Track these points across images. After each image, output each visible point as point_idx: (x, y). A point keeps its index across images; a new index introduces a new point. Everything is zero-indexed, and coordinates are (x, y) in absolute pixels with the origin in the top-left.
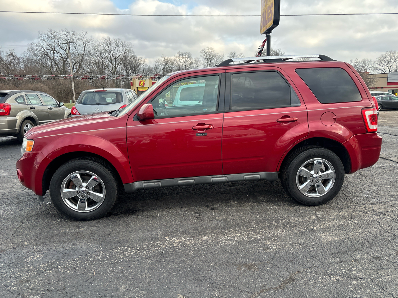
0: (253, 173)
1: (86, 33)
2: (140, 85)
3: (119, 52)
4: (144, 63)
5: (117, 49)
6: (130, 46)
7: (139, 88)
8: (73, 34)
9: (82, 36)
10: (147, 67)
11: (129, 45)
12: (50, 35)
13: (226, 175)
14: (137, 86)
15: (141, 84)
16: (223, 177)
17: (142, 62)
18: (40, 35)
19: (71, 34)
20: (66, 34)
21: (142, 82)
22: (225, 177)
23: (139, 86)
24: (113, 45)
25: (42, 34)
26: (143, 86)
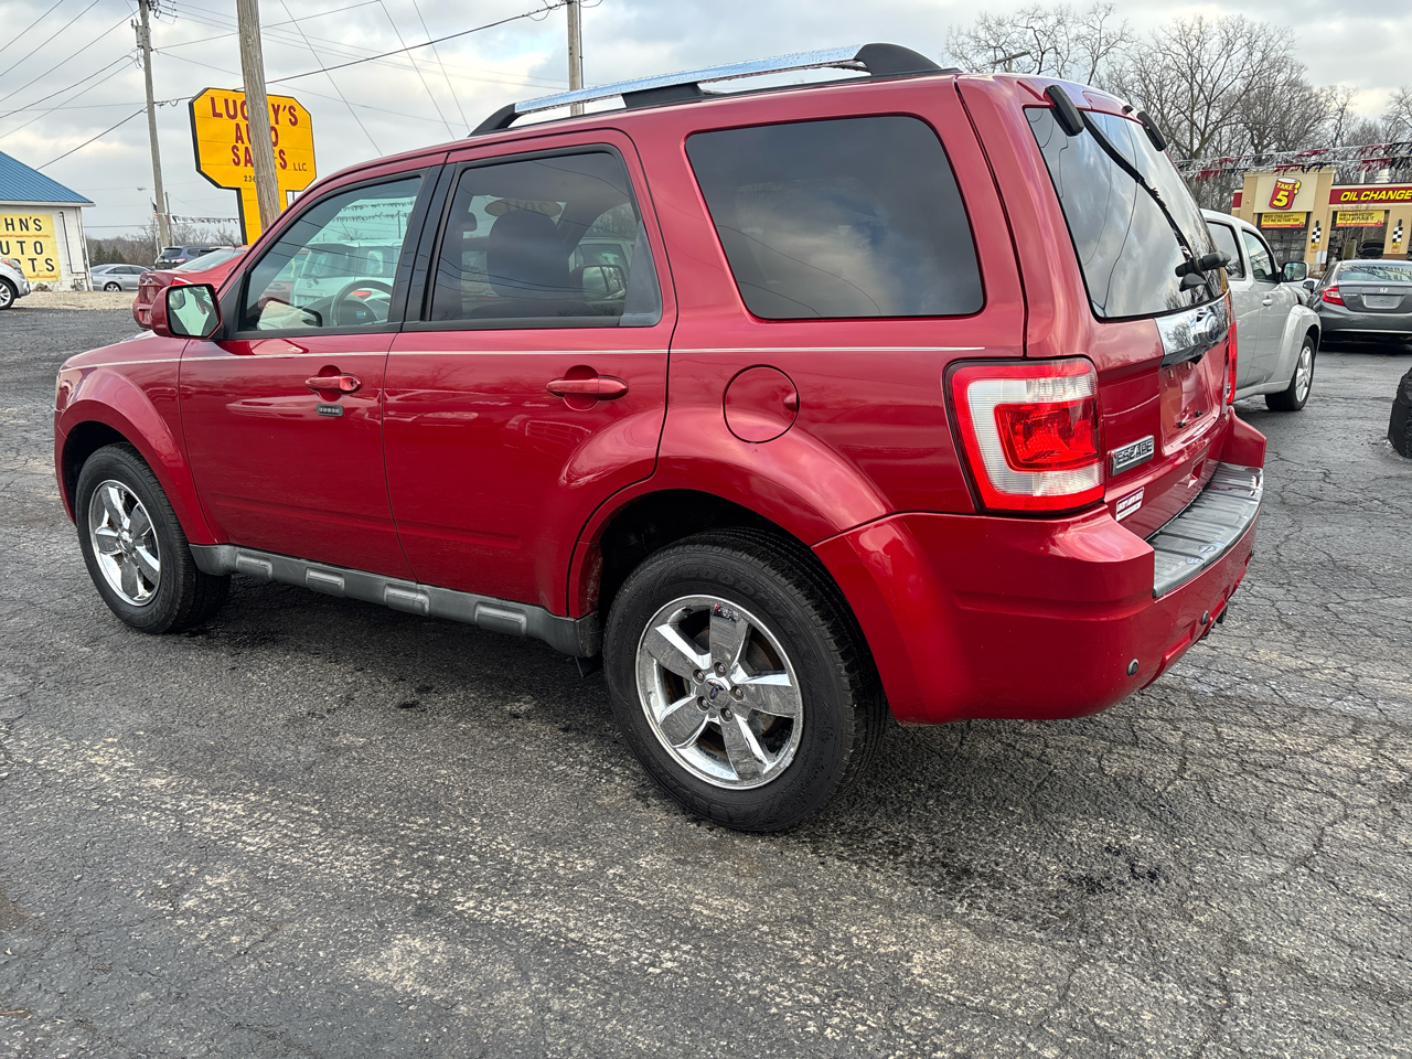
0: (505, 603)
1: (1110, 9)
2: (1275, 202)
3: (1229, 75)
4: (1342, 110)
5: (1223, 60)
6: (1283, 44)
7: (1268, 215)
8: (1059, 22)
9: (1091, 23)
10: (1355, 128)
11: (1282, 38)
12: (982, 34)
13: (425, 587)
14: (1261, 205)
15: (1280, 200)
16: (416, 591)
17: (1334, 106)
18: (952, 41)
19: (1052, 21)
20: (1033, 24)
21: (1282, 193)
22: (424, 592)
23: (1265, 209)
24: (1214, 45)
25: (960, 34)
26: (1289, 205)
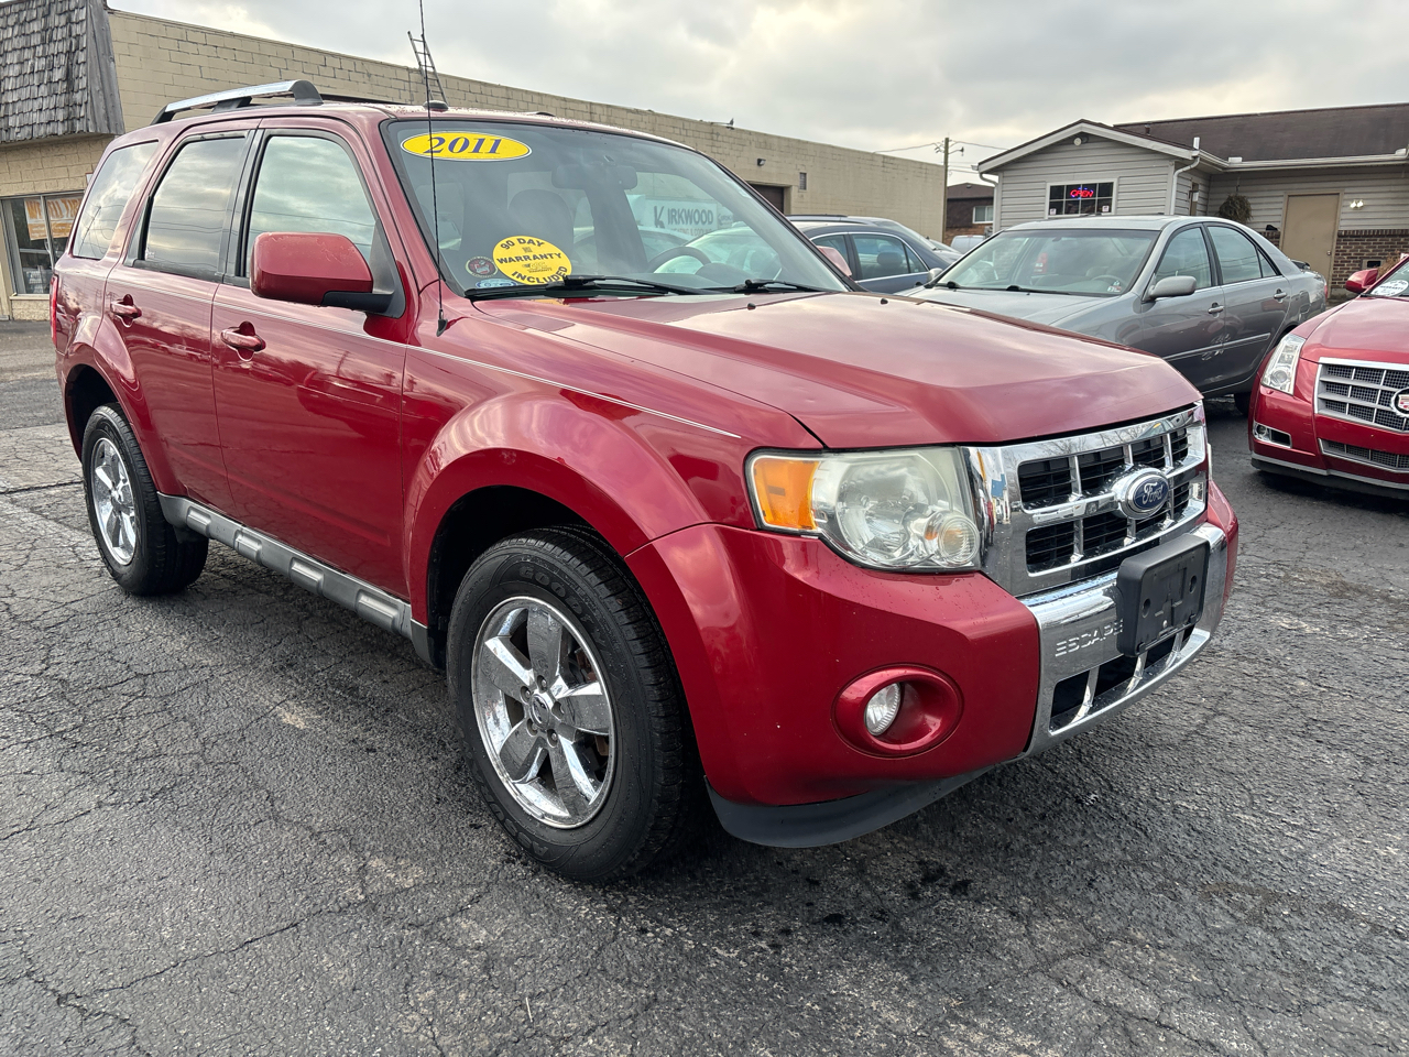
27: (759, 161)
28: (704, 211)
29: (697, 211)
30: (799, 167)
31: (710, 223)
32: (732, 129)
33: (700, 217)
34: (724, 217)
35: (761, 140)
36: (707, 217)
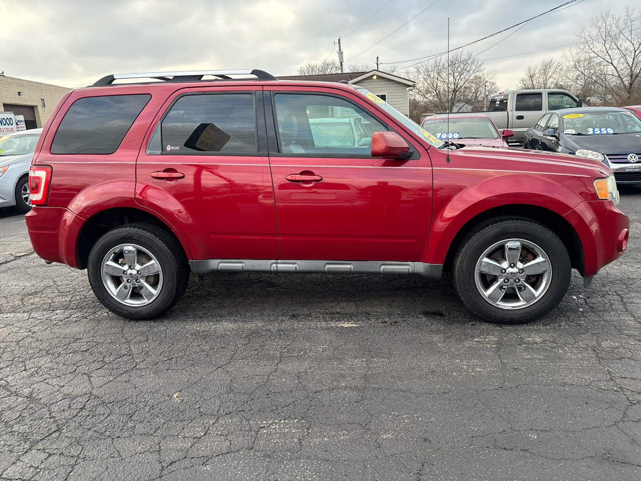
27: (19, 93)
28: (7, 118)
29: (4, 118)
30: (40, 96)
31: (12, 125)
32: (4, 76)
33: (6, 122)
34: (19, 121)
35: (18, 82)
36: (10, 122)
